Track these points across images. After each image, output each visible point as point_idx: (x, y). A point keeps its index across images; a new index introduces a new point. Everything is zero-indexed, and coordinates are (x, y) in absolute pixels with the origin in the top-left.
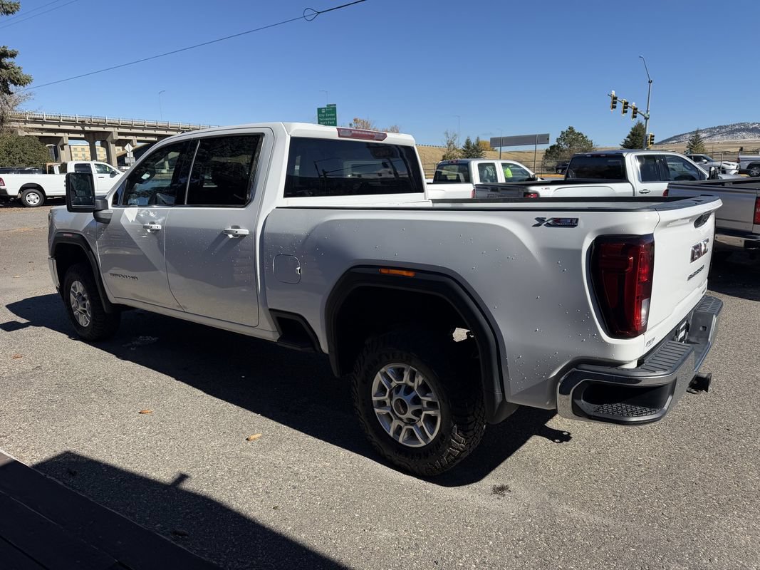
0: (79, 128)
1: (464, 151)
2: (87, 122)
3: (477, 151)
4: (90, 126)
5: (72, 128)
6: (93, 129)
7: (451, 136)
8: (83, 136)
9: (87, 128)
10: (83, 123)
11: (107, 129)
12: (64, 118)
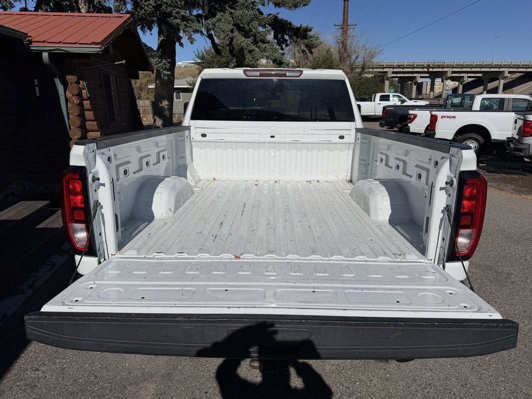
0: (425, 70)
2: (431, 66)
4: (433, 68)
5: (421, 70)
6: (435, 70)
8: (427, 75)
9: (431, 70)
10: (429, 67)
11: (445, 70)
12: (417, 64)
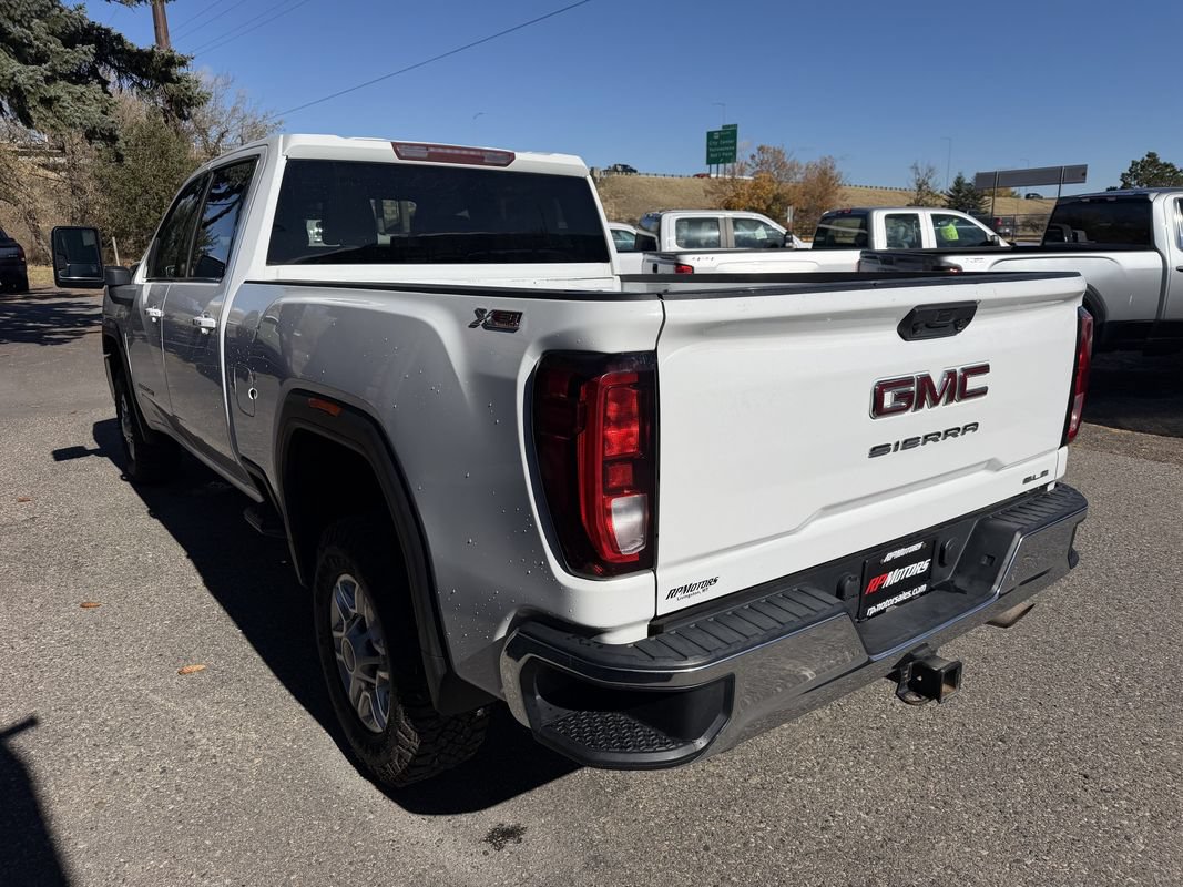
1: (951, 196)
3: (974, 198)
7: (923, 171)
